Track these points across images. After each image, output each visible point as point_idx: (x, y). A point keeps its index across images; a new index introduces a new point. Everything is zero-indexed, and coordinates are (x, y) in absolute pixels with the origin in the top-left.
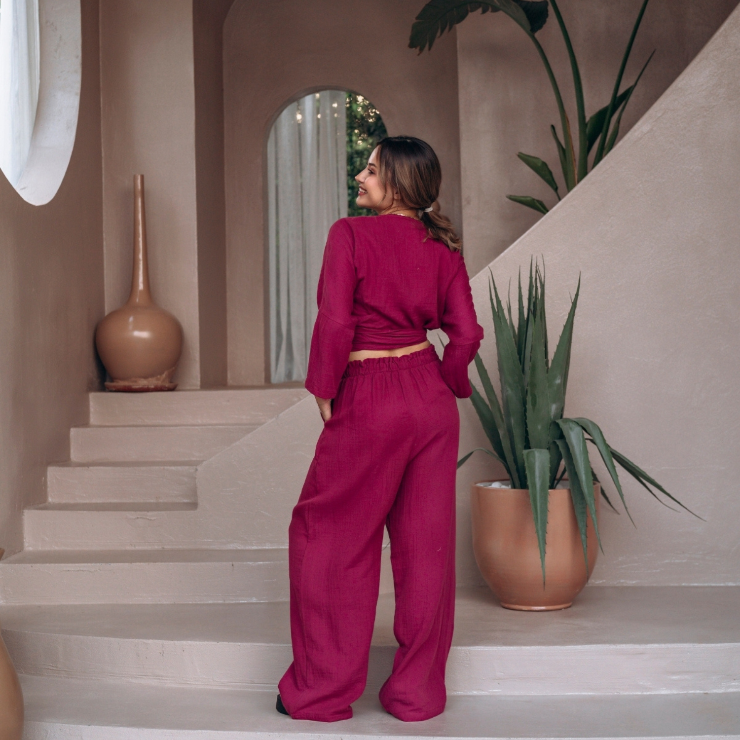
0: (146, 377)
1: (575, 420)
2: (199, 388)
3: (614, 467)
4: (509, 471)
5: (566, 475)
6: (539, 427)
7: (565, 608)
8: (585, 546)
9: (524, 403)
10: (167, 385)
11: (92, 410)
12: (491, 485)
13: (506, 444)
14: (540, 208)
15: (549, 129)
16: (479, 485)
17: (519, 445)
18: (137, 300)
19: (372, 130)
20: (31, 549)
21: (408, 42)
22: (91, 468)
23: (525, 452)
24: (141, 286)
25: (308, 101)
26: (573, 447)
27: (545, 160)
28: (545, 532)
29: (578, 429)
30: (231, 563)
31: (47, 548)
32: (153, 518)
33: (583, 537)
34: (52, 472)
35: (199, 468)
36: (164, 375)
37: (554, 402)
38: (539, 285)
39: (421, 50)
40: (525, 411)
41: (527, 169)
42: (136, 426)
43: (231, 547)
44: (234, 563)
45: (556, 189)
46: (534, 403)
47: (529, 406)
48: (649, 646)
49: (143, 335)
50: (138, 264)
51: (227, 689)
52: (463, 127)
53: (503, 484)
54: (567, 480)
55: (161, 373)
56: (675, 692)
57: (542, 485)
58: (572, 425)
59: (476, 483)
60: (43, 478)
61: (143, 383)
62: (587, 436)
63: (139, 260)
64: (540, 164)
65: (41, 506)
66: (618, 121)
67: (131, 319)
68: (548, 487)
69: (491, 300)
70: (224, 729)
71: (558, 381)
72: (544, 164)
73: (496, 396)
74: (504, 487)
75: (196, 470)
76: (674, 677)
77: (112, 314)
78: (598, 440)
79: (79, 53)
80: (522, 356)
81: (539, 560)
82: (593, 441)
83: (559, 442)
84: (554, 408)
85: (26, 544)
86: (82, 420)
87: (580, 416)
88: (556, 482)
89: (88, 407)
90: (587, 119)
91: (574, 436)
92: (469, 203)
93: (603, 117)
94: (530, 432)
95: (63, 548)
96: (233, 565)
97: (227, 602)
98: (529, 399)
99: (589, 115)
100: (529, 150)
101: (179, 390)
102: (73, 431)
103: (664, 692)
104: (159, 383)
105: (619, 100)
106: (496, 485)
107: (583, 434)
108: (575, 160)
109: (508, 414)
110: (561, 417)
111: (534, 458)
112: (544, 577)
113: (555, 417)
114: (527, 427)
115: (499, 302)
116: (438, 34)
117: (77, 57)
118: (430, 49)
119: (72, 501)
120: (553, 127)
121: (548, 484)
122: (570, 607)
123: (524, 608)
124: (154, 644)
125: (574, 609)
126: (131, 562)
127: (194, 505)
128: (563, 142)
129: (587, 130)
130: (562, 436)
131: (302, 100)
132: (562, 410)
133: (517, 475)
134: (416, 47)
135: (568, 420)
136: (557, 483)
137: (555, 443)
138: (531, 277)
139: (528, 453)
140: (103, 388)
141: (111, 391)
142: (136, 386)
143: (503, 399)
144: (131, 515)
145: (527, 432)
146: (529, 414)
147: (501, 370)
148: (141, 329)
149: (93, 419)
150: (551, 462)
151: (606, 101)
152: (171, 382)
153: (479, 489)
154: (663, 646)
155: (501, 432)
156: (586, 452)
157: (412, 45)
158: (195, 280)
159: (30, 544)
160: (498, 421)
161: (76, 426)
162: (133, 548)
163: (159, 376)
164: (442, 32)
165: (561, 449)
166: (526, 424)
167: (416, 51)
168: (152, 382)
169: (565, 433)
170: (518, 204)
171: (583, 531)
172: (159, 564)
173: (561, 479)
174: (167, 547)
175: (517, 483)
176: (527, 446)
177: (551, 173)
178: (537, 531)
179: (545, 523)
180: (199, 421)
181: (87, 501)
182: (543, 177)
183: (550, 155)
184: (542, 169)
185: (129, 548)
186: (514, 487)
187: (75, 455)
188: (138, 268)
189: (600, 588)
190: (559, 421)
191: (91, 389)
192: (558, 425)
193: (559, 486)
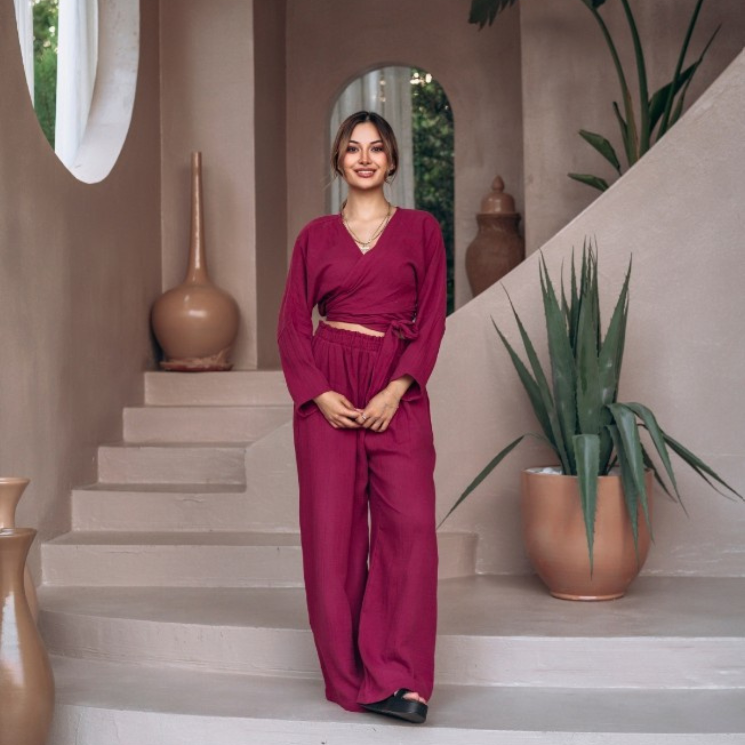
0: (201, 357)
1: (628, 405)
2: (255, 368)
3: (666, 454)
4: (560, 457)
5: (618, 462)
6: (590, 412)
7: (617, 598)
8: (636, 535)
9: (575, 387)
10: (223, 365)
11: (147, 389)
12: (542, 471)
13: (556, 429)
14: (600, 185)
15: (612, 107)
16: (530, 471)
17: (569, 429)
18: (194, 279)
19: (439, 106)
20: (78, 529)
21: (467, 17)
22: (142, 448)
23: (575, 437)
24: (198, 265)
25: (373, 78)
26: (624, 433)
27: (607, 138)
28: (593, 520)
29: (629, 415)
30: (276, 547)
31: (95, 529)
32: (200, 501)
33: (634, 525)
34: (104, 453)
35: (248, 449)
36: (220, 355)
37: (606, 386)
38: (592, 266)
39: (482, 25)
40: (576, 395)
41: (590, 147)
42: (189, 406)
43: (280, 530)
44: (280, 547)
45: (618, 167)
46: (585, 388)
47: (579, 390)
48: (697, 639)
49: (198, 314)
50: (195, 242)
51: (264, 675)
52: (526, 104)
53: (555, 470)
54: (618, 466)
55: (217, 353)
56: (723, 687)
57: (592, 472)
58: (624, 410)
59: (526, 469)
60: (93, 459)
61: (198, 363)
62: (639, 421)
63: (195, 239)
64: (601, 142)
65: (91, 486)
66: (682, 98)
67: (187, 298)
68: (596, 474)
69: (542, 281)
70: (256, 717)
71: (609, 365)
72: (606, 142)
73: (545, 380)
74: (555, 473)
75: (245, 451)
76: (723, 672)
77: (170, 292)
78: (651, 426)
79: (137, 29)
80: (574, 339)
81: (587, 549)
82: (645, 426)
83: (610, 428)
84: (605, 393)
85: (74, 525)
86: (136, 400)
87: (632, 401)
88: (608, 468)
89: (142, 386)
90: (651, 96)
91: (626, 422)
92: (531, 180)
93: (666, 94)
94: (580, 417)
95: (111, 529)
96: (278, 549)
97: (273, 586)
98: (579, 383)
99: (652, 92)
100: (592, 127)
101: (235, 370)
102: (126, 412)
103: (713, 687)
104: (215, 363)
105: (683, 78)
106: (547, 471)
107: (635, 420)
108: (637, 139)
109: (558, 399)
110: (614, 401)
111: (584, 442)
112: (592, 566)
113: (607, 402)
114: (577, 412)
115: (549, 283)
116: (500, 9)
117: (135, 34)
118: (491, 24)
119: (122, 482)
120: (615, 104)
121: (597, 470)
122: (622, 597)
123: (574, 597)
124: (194, 629)
125: (626, 600)
126: (176, 544)
127: (242, 488)
128: (625, 119)
129: (651, 109)
130: (613, 422)
131: (366, 77)
132: (615, 394)
133: (567, 461)
134: (476, 22)
135: (621, 405)
136: (609, 470)
137: (606, 428)
138: (584, 258)
139: (577, 440)
140: (159, 368)
141: (167, 371)
142: (191, 366)
143: (553, 383)
144: (179, 497)
145: (577, 416)
146: (580, 399)
147: (551, 353)
148: (197, 308)
149: (148, 399)
150: (601, 448)
151: (669, 78)
152: (227, 362)
153: (528, 475)
154: (711, 639)
155: (552, 417)
156: (637, 437)
157: (472, 20)
158: (253, 258)
159: (78, 524)
160: (548, 404)
161: (130, 406)
162: (180, 530)
163: (214, 357)
164: (504, 6)
165: (612, 435)
166: (576, 409)
167: (476, 26)
168: (207, 362)
169: (616, 419)
170: (580, 184)
171: (634, 519)
172: (204, 547)
173: (613, 465)
174: (215, 530)
175: (568, 469)
176: (578, 431)
177: (613, 151)
178: (585, 519)
179: (593, 510)
180: (254, 402)
181: (137, 482)
182: (605, 155)
183: (612, 132)
184: (603, 147)
185: (176, 530)
186: (565, 473)
187: (128, 435)
188: (195, 246)
189: (657, 578)
190: (611, 406)
191: (146, 368)
192: (608, 410)
193: (610, 473)
